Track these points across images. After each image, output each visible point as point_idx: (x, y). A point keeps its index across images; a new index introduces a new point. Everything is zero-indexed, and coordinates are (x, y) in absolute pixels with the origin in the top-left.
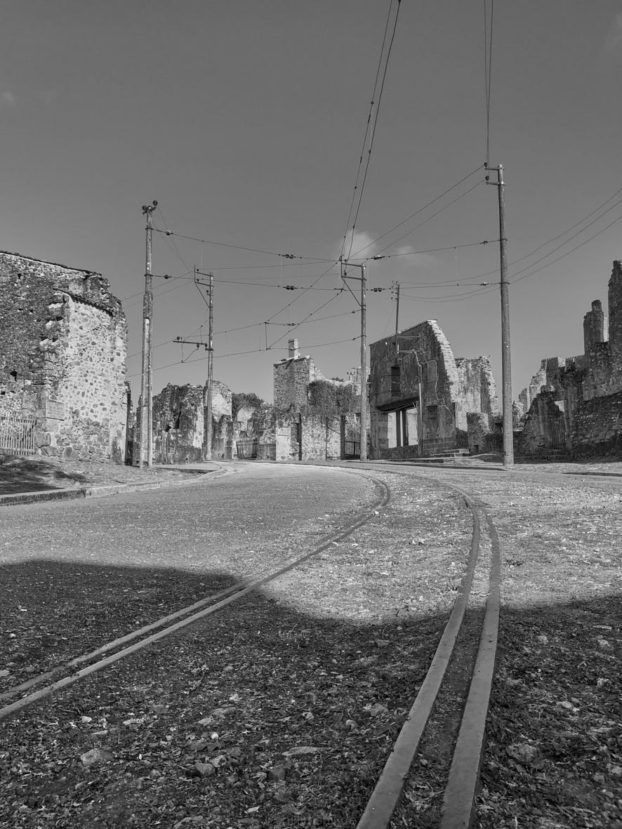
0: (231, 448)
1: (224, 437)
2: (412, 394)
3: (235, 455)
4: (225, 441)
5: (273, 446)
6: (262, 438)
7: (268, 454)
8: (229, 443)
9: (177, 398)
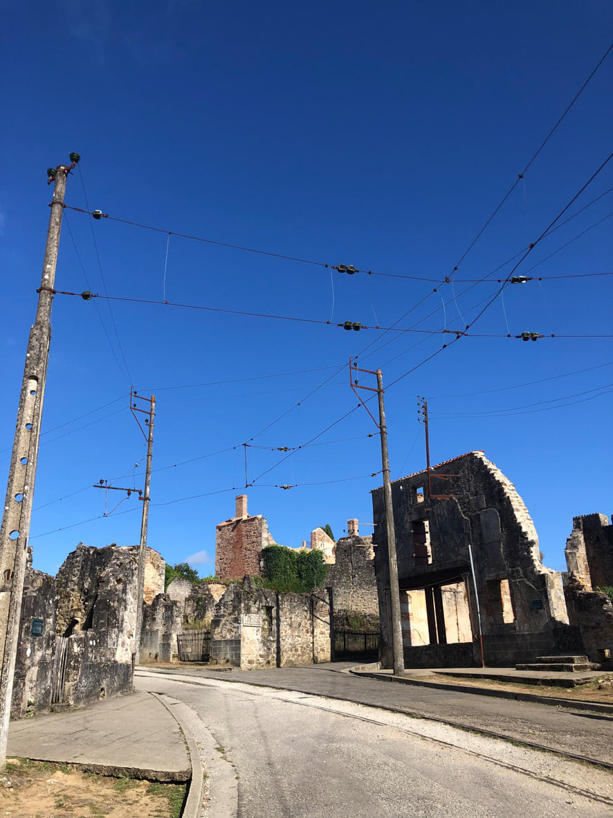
0: (169, 645)
1: (159, 627)
2: (456, 562)
3: (174, 656)
4: (160, 634)
5: (236, 643)
6: (218, 630)
7: (228, 656)
8: (167, 636)
9: (93, 570)
